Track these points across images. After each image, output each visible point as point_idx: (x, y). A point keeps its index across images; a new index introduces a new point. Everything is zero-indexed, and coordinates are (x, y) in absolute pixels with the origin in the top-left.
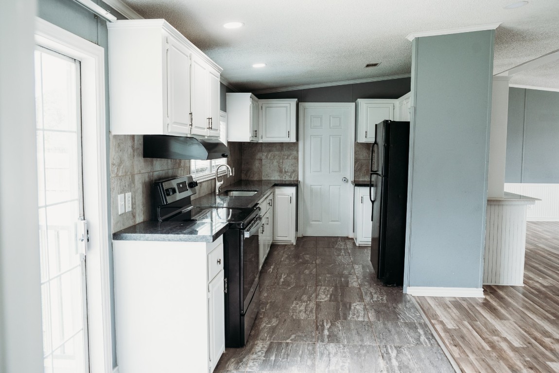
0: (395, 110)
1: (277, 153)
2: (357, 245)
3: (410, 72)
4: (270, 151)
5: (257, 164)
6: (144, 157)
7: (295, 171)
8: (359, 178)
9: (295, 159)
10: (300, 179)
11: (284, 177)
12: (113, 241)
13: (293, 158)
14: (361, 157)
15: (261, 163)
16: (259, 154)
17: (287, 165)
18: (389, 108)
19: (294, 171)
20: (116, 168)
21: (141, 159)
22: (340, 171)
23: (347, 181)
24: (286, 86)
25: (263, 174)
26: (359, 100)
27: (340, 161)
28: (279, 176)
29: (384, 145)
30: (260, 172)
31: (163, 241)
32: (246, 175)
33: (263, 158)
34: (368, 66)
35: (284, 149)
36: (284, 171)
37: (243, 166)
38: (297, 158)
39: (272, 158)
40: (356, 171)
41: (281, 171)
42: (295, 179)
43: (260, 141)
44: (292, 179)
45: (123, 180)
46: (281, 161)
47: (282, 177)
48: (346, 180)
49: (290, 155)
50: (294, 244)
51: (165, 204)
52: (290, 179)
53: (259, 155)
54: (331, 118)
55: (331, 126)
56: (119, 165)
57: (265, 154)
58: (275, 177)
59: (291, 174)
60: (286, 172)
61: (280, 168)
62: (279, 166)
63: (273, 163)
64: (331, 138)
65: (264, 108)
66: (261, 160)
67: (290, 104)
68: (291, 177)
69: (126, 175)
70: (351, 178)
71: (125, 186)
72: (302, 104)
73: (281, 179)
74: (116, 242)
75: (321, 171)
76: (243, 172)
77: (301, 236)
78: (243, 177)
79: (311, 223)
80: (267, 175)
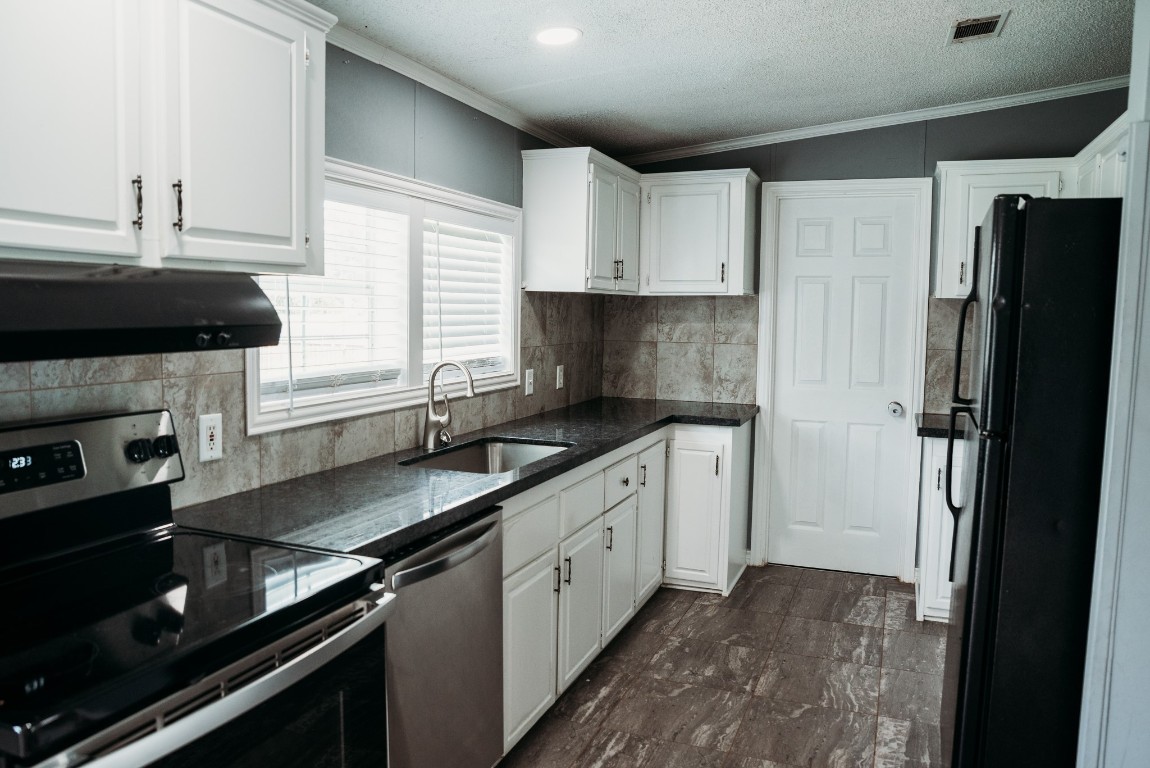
0: (1064, 194)
1: (698, 326)
2: (920, 618)
3: (1124, 68)
4: (678, 320)
5: (643, 355)
7: (748, 380)
8: (938, 407)
9: (748, 343)
10: (762, 400)
11: (715, 394)
13: (743, 340)
15: (654, 355)
16: (649, 328)
17: (726, 363)
18: (1044, 186)
19: (744, 379)
22: (881, 381)
23: (903, 414)
25: (659, 383)
26: (943, 167)
27: (882, 352)
28: (703, 390)
29: (995, 303)
30: (651, 379)
32: (614, 384)
33: (660, 339)
35: (718, 317)
36: (715, 376)
37: (606, 360)
38: (752, 343)
39: (685, 339)
40: (933, 383)
41: (707, 377)
42: (746, 401)
43: (644, 292)
44: (738, 401)
46: (709, 349)
47: (710, 394)
49: (736, 331)
50: (726, 593)
52: (731, 401)
53: (651, 332)
54: (858, 224)
55: (858, 249)
57: (666, 329)
58: (691, 393)
59: (736, 386)
60: (721, 380)
61: (705, 367)
62: (702, 363)
63: (686, 353)
64: (857, 284)
65: (654, 200)
66: (654, 344)
67: (729, 183)
68: (734, 393)
70: (914, 403)
72: (771, 189)
73: (708, 399)
75: (823, 381)
76: (605, 376)
77: (758, 562)
78: (607, 390)
79: (792, 527)
80: (669, 386)
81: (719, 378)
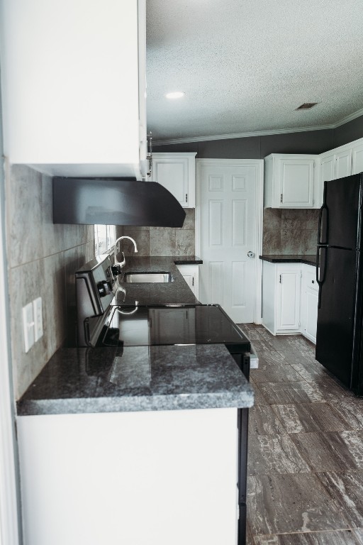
0: (316, 168)
2: (274, 334)
5: (143, 236)
6: (54, 223)
7: (191, 245)
8: (268, 252)
9: (191, 229)
10: (197, 254)
11: (177, 252)
12: (17, 418)
13: (188, 228)
14: (271, 226)
15: (148, 236)
17: (181, 237)
18: (309, 165)
20: (17, 247)
21: (51, 226)
22: (244, 243)
23: (254, 257)
24: (177, 137)
25: (151, 249)
26: (273, 156)
27: (244, 231)
28: (171, 251)
30: (147, 247)
31: (141, 410)
32: (129, 250)
33: (150, 229)
34: (300, 108)
36: (177, 244)
38: (193, 229)
40: (266, 243)
41: (173, 245)
42: (191, 255)
44: (188, 255)
45: (29, 273)
46: (173, 232)
47: (175, 252)
48: (251, 255)
49: (185, 224)
51: (98, 313)
52: (184, 255)
54: (234, 178)
55: (234, 188)
56: (22, 239)
58: (166, 252)
59: (186, 248)
61: (172, 240)
62: (171, 238)
63: (163, 235)
64: (234, 203)
66: (148, 231)
67: (188, 159)
68: (185, 252)
69: (32, 261)
70: (259, 251)
71: (32, 285)
72: (199, 162)
73: (174, 255)
74: (25, 421)
75: (221, 244)
76: (125, 246)
80: (155, 250)
81: (179, 245)
